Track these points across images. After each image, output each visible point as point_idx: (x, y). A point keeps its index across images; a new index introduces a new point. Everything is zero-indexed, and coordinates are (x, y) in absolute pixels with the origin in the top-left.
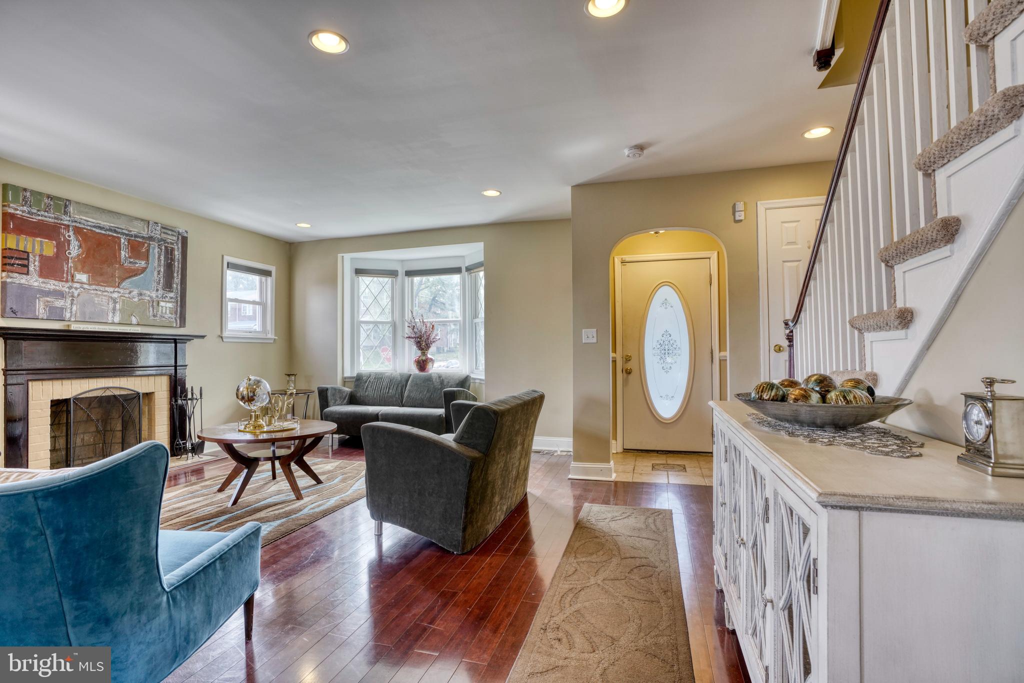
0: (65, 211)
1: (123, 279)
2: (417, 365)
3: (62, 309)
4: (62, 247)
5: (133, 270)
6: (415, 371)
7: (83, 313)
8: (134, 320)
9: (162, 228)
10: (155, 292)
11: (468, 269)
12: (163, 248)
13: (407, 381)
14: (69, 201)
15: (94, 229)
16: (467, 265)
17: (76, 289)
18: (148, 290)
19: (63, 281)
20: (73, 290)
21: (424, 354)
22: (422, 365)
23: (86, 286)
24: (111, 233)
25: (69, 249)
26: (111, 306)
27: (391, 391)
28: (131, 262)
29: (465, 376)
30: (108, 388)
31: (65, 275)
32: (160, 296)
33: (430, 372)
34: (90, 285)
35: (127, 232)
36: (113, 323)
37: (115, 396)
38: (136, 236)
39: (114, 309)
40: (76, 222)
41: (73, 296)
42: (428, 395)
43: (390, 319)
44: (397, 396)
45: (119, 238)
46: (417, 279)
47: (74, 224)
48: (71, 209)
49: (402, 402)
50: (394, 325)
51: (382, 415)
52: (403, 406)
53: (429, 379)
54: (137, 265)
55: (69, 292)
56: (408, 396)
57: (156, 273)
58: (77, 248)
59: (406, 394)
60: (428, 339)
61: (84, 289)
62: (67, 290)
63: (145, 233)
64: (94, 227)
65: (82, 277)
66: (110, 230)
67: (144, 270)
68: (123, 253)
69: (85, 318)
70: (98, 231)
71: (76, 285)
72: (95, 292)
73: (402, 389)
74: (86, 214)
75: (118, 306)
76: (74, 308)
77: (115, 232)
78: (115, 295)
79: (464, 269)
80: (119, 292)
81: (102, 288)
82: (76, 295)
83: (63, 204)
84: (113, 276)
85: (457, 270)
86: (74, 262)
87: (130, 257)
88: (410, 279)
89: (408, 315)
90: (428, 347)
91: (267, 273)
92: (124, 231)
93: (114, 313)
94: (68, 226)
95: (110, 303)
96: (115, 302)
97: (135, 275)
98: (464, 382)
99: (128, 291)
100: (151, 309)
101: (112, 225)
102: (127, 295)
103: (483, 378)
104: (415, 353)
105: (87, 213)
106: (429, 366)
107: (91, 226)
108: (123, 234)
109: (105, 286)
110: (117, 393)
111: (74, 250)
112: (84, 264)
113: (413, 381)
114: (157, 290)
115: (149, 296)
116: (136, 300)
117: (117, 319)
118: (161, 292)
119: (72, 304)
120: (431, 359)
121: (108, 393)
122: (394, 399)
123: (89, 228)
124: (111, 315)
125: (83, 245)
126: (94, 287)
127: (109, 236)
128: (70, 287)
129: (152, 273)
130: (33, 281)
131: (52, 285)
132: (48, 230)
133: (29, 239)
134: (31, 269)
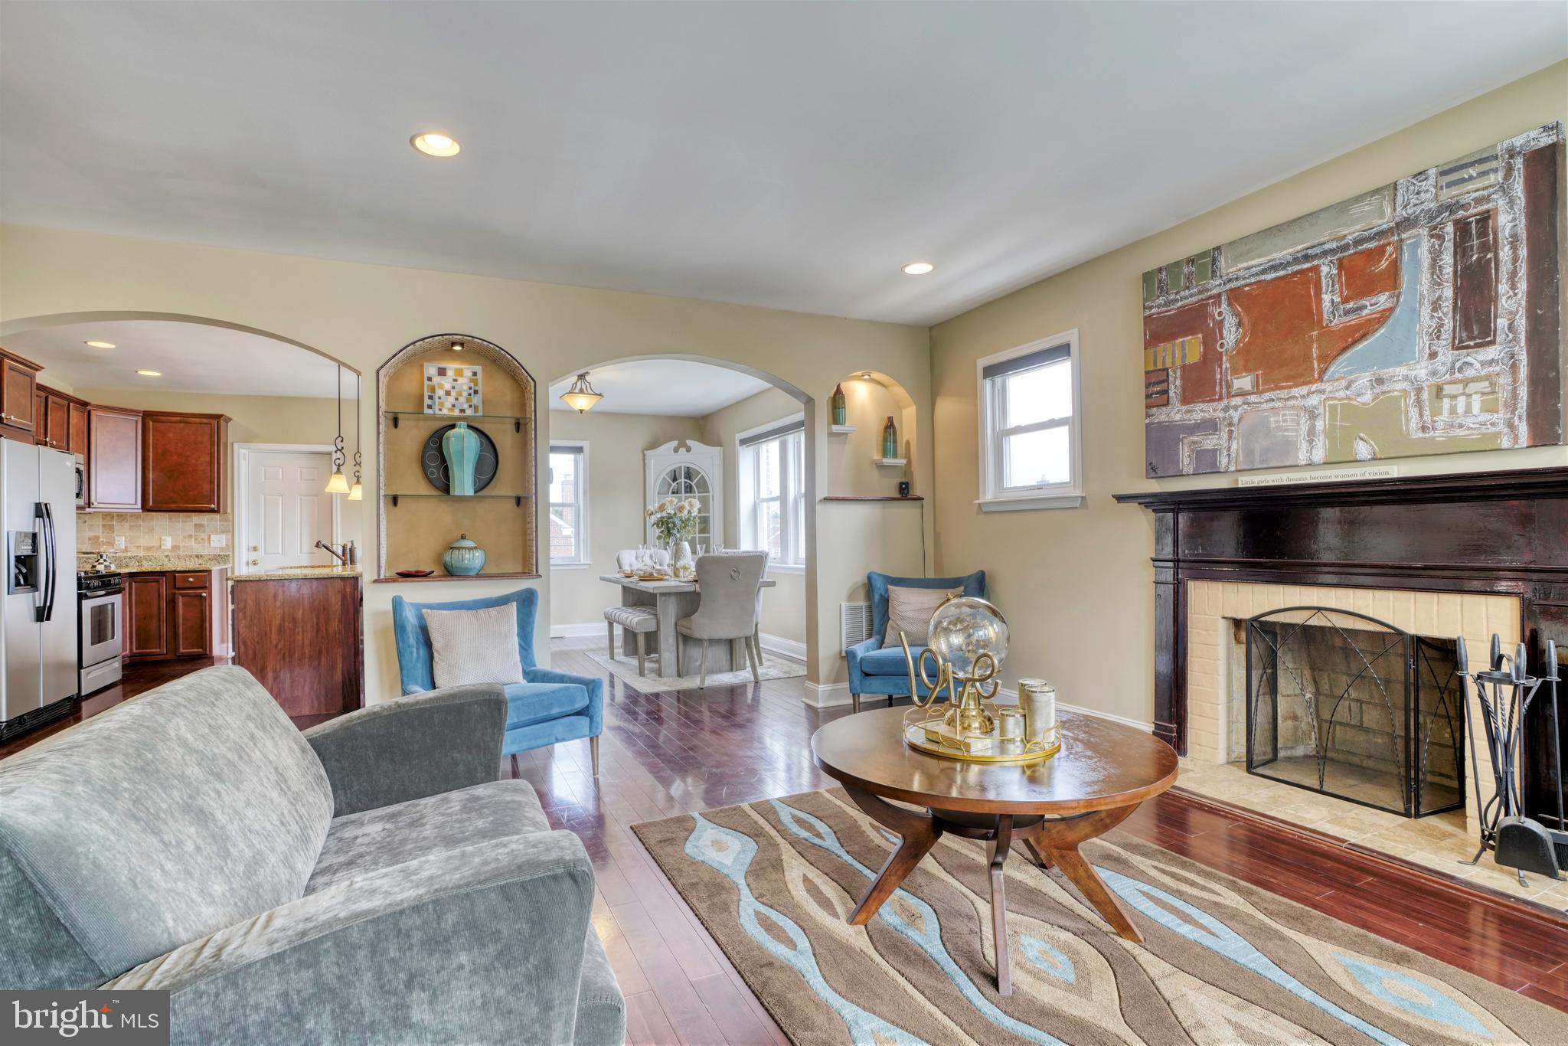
0: (1213, 272)
1: (1327, 359)
3: (1214, 452)
4: (1211, 340)
5: (1360, 326)
7: (1249, 453)
8: (1363, 450)
9: (1443, 173)
10: (1424, 364)
12: (1450, 228)
14: (1218, 248)
15: (1263, 277)
17: (1236, 408)
18: (1399, 364)
19: (1214, 400)
20: (1231, 412)
23: (1253, 398)
24: (1296, 268)
25: (1222, 337)
26: (1304, 428)
28: (1347, 312)
31: (1217, 389)
32: (1442, 369)
34: (1259, 393)
35: (1334, 245)
36: (1311, 465)
38: (1358, 242)
39: (1312, 433)
40: (1230, 280)
41: (1230, 424)
47: (1228, 287)
54: (1365, 312)
55: (1225, 418)
57: (1426, 310)
58: (1234, 329)
61: (1248, 404)
62: (1221, 415)
63: (1384, 223)
64: (1264, 272)
65: (1244, 382)
66: (1296, 261)
67: (1384, 316)
68: (1326, 298)
69: (1253, 462)
71: (1237, 401)
72: (1271, 405)
74: (1247, 255)
76: (1234, 446)
77: (1307, 258)
78: (1314, 400)
80: (1322, 392)
81: (1283, 394)
82: (1235, 420)
83: (1207, 261)
84: (1307, 358)
86: (1231, 359)
87: (1346, 300)
92: (1327, 247)
93: (1311, 442)
95: (1303, 421)
96: (1313, 416)
97: (1364, 336)
99: (1344, 383)
100: (1414, 413)
101: (1299, 247)
102: (1341, 394)
105: (1248, 252)
107: (1256, 274)
109: (1290, 387)
111: (1231, 335)
112: (1249, 357)
114: (1433, 355)
115: (1406, 378)
116: (1367, 397)
117: (1319, 455)
118: (1446, 356)
119: (1230, 438)
121: (1317, 621)
123: (1253, 280)
124: (1304, 446)
125: (1245, 320)
126: (1267, 395)
127: (1294, 274)
128: (1226, 409)
129: (1415, 313)
130: (1176, 413)
131: (1201, 411)
132: (1193, 320)
133: (1169, 345)
134: (1171, 394)
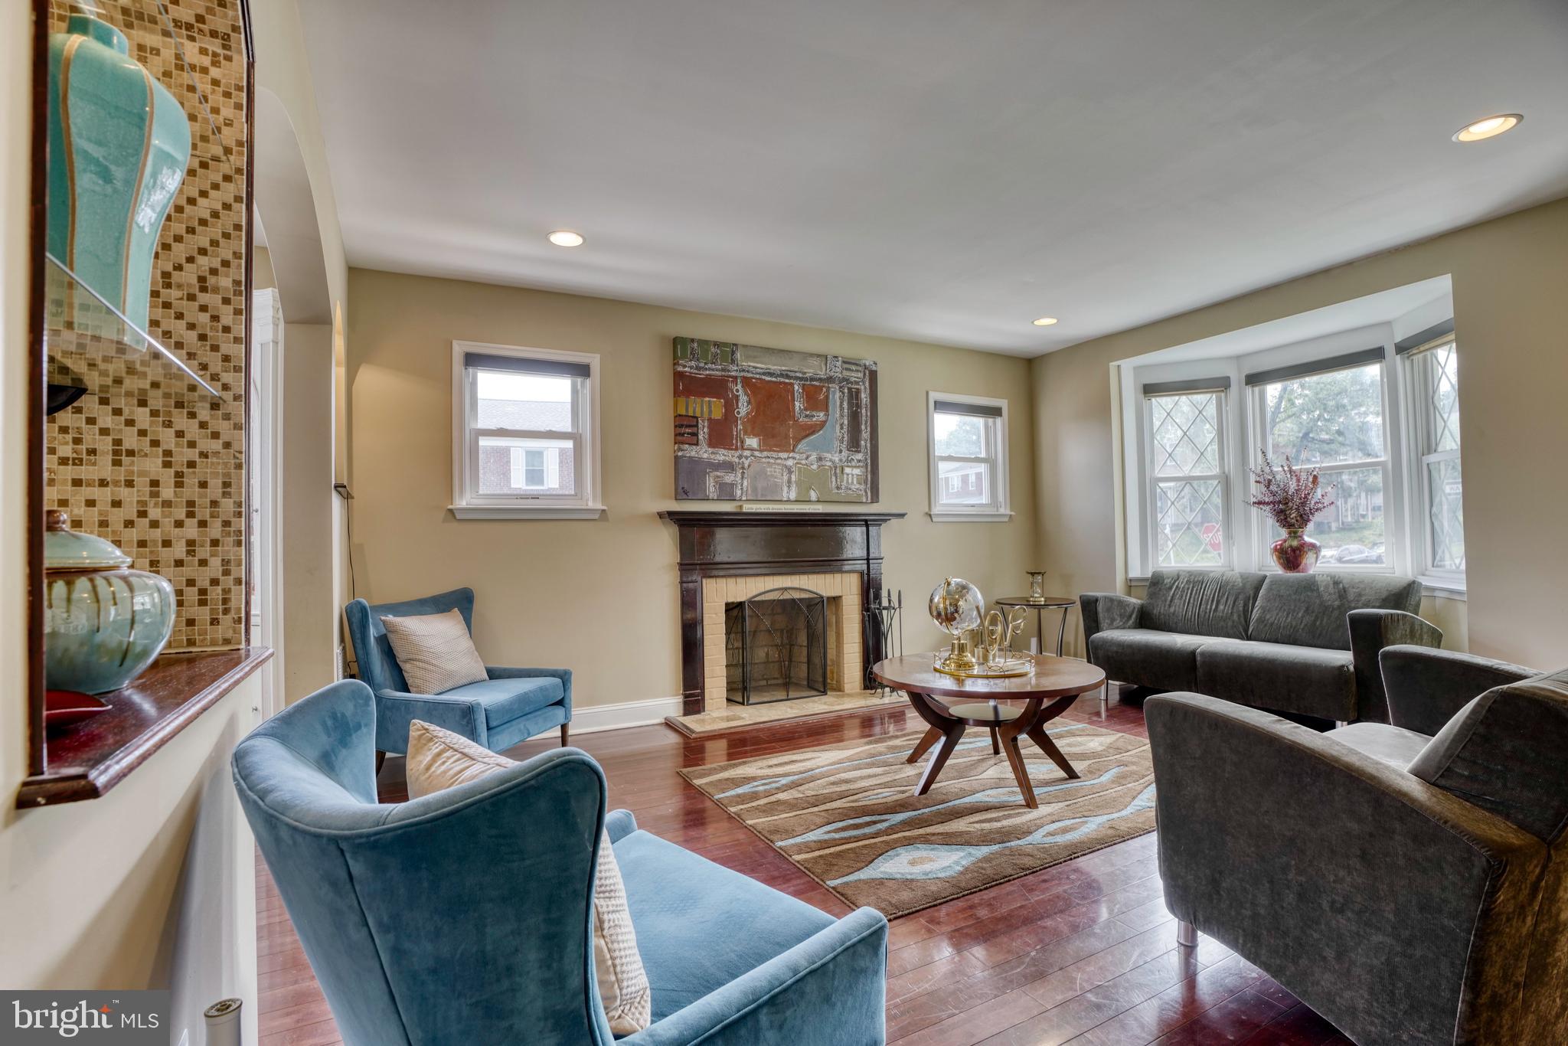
0: (732, 359)
1: (798, 440)
2: (1279, 558)
3: (732, 485)
4: (730, 405)
5: (811, 426)
6: (1274, 568)
7: (755, 490)
8: (813, 496)
9: (844, 362)
10: (837, 454)
11: (1402, 348)
12: (846, 391)
13: (1258, 589)
14: (734, 345)
15: (763, 377)
16: (1398, 339)
17: (747, 458)
18: (828, 452)
19: (732, 449)
20: (743, 459)
21: (1294, 534)
22: (1291, 557)
23: (757, 454)
24: (782, 380)
25: (738, 408)
26: (786, 478)
27: (1221, 607)
28: (807, 416)
29: (1404, 582)
30: (786, 589)
31: (734, 442)
32: (844, 459)
33: (1311, 572)
34: (761, 451)
35: (801, 375)
36: (789, 501)
37: (793, 600)
38: (812, 379)
39: (789, 481)
40: (744, 371)
41: (743, 468)
42: (1308, 619)
43: (1216, 471)
44: (1235, 617)
45: (792, 385)
46: (1273, 390)
47: (742, 374)
48: (738, 355)
49: (1246, 631)
50: (1226, 482)
51: (1203, 654)
52: (1249, 638)
53: (1310, 585)
54: (814, 419)
55: (739, 463)
56: (1260, 620)
57: (838, 427)
58: (745, 404)
59: (1255, 614)
60: (1303, 504)
61: (755, 457)
62: (737, 460)
63: (822, 374)
64: (764, 374)
65: (752, 442)
66: (782, 375)
67: (823, 424)
68: (797, 404)
69: (757, 496)
70: (768, 378)
71: (747, 453)
72: (767, 460)
73: (1246, 605)
74: (754, 358)
75: (793, 478)
76: (745, 483)
77: (788, 377)
78: (790, 463)
79: (1390, 350)
80: (794, 458)
81: (774, 455)
82: (746, 465)
83: (730, 352)
84: (787, 437)
85: (1375, 355)
86: (743, 424)
87: (806, 409)
88: (1257, 389)
89: (1255, 461)
90: (1304, 519)
91: (995, 412)
92: (798, 375)
93: (789, 487)
94: (735, 377)
95: (785, 474)
96: (790, 472)
97: (813, 433)
98: (1403, 596)
99: (805, 456)
100: (834, 479)
101: (784, 368)
102: (804, 462)
103: (1463, 587)
104: (1274, 534)
105: (755, 357)
106: (1309, 559)
107: (759, 374)
108: (797, 378)
109: (779, 452)
110: (797, 595)
111: (743, 408)
112: (755, 425)
113: (1270, 589)
114: (841, 451)
115: (831, 460)
116: (815, 467)
117: (793, 496)
118: (845, 453)
119: (743, 478)
120: (1313, 546)
121: (787, 596)
122: (1230, 624)
123: (758, 376)
124: (785, 489)
125: (752, 400)
126: (765, 454)
127: (781, 383)
128: (740, 457)
129: (834, 427)
130: (702, 452)
131: (722, 455)
132: (716, 387)
133: (698, 400)
134: (700, 437)
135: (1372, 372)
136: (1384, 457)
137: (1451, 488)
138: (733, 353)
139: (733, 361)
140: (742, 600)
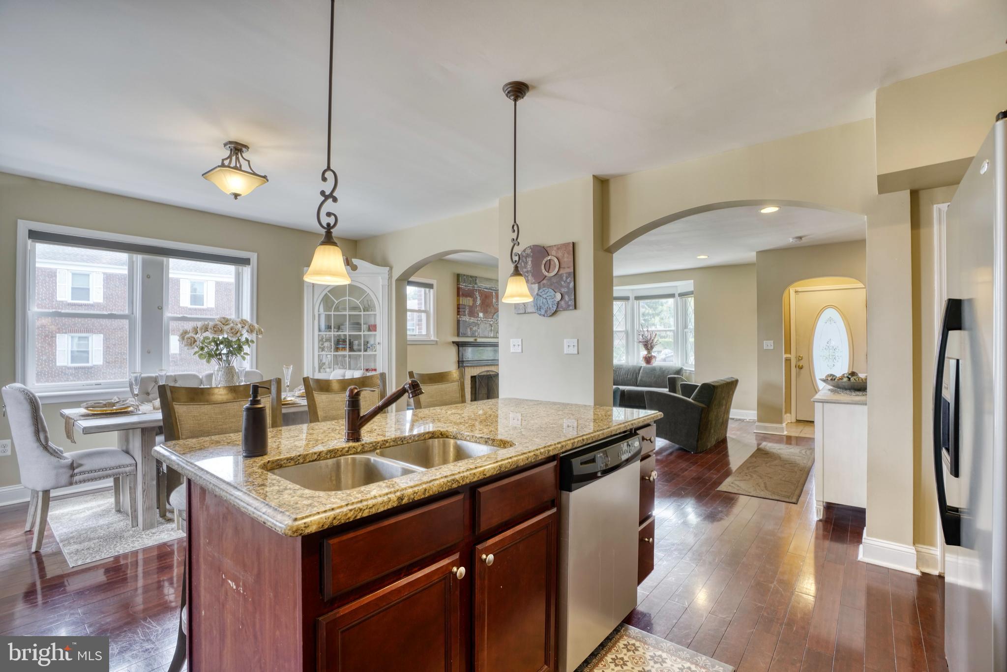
2: (645, 360)
4: (475, 300)
6: (643, 364)
11: (681, 295)
13: (639, 370)
14: (476, 277)
16: (679, 292)
17: (479, 321)
19: (475, 318)
21: (649, 353)
22: (648, 360)
25: (477, 301)
27: (629, 377)
29: (679, 369)
30: (488, 371)
31: (476, 314)
33: (654, 365)
34: (483, 318)
36: (491, 337)
37: (490, 375)
40: (479, 287)
42: (655, 380)
43: (624, 329)
44: (633, 380)
45: (492, 292)
46: (642, 302)
48: (477, 281)
49: (636, 383)
50: (627, 333)
51: (627, 391)
52: (637, 386)
53: (654, 369)
56: (641, 380)
58: (479, 300)
59: (639, 379)
60: (652, 343)
61: (482, 320)
62: (476, 322)
65: (481, 315)
68: (494, 300)
69: (482, 335)
70: (485, 290)
71: (479, 319)
72: (485, 322)
73: (636, 376)
75: (492, 328)
76: (479, 331)
79: (677, 295)
80: (493, 321)
85: (672, 296)
86: (478, 307)
88: (637, 302)
89: (636, 327)
90: (652, 347)
94: (476, 290)
98: (679, 372)
103: (694, 370)
104: (644, 352)
106: (653, 361)
107: (483, 288)
108: (494, 290)
110: (491, 373)
111: (479, 302)
112: (482, 308)
113: (643, 370)
117: (492, 335)
119: (478, 329)
120: (655, 357)
121: (488, 373)
122: (631, 382)
124: (490, 333)
125: (481, 299)
130: (467, 318)
131: (472, 320)
133: (466, 298)
134: (466, 313)
135: (671, 301)
136: (673, 328)
137: (691, 339)
138: (476, 280)
139: (476, 284)
140: (475, 375)
